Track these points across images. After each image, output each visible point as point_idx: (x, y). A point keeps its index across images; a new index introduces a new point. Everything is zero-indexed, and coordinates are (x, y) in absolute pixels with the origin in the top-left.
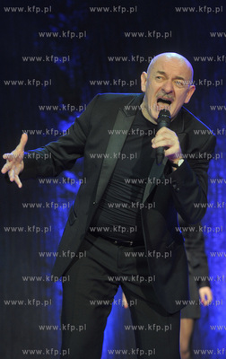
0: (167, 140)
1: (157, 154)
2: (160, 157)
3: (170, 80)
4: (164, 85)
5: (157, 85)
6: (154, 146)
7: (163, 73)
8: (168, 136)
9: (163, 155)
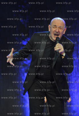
0: (59, 47)
1: (56, 53)
2: (57, 54)
3: (58, 28)
4: (56, 30)
5: (54, 29)
6: (55, 50)
7: (55, 26)
8: (59, 46)
9: (58, 52)
